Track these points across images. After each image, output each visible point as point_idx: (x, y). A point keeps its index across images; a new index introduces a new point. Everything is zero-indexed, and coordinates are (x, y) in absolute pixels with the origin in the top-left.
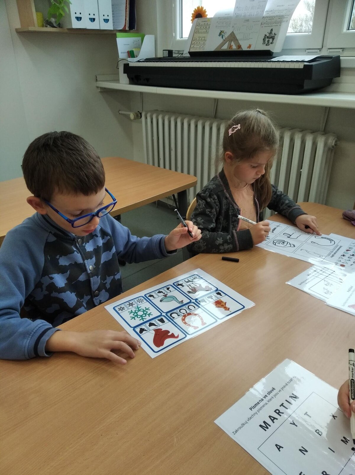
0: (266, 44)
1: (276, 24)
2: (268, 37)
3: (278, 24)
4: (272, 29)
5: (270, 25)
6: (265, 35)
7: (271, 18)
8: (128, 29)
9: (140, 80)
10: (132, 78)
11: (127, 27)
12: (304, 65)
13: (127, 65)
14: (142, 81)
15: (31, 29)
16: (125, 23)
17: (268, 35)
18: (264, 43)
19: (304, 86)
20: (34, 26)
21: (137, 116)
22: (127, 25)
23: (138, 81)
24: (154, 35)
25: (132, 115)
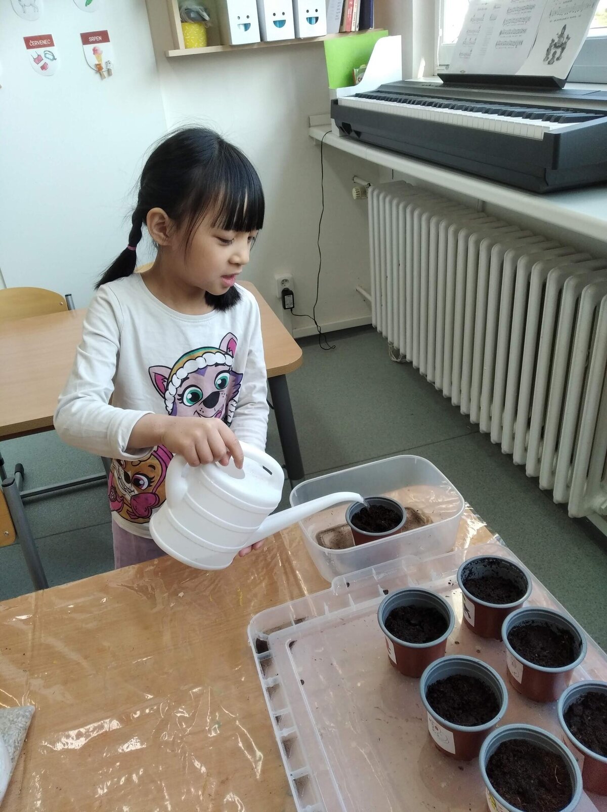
0: (549, 60)
1: (572, 14)
2: (556, 46)
4: (565, 25)
5: (564, 17)
8: (357, 29)
9: (352, 131)
10: (341, 127)
11: (354, 27)
12: (546, 134)
13: (335, 102)
14: (353, 134)
15: (173, 53)
16: (350, 19)
17: (556, 41)
18: (546, 59)
19: (547, 180)
20: (178, 48)
21: (363, 192)
22: (353, 22)
23: (349, 133)
24: (400, 36)
25: (354, 191)
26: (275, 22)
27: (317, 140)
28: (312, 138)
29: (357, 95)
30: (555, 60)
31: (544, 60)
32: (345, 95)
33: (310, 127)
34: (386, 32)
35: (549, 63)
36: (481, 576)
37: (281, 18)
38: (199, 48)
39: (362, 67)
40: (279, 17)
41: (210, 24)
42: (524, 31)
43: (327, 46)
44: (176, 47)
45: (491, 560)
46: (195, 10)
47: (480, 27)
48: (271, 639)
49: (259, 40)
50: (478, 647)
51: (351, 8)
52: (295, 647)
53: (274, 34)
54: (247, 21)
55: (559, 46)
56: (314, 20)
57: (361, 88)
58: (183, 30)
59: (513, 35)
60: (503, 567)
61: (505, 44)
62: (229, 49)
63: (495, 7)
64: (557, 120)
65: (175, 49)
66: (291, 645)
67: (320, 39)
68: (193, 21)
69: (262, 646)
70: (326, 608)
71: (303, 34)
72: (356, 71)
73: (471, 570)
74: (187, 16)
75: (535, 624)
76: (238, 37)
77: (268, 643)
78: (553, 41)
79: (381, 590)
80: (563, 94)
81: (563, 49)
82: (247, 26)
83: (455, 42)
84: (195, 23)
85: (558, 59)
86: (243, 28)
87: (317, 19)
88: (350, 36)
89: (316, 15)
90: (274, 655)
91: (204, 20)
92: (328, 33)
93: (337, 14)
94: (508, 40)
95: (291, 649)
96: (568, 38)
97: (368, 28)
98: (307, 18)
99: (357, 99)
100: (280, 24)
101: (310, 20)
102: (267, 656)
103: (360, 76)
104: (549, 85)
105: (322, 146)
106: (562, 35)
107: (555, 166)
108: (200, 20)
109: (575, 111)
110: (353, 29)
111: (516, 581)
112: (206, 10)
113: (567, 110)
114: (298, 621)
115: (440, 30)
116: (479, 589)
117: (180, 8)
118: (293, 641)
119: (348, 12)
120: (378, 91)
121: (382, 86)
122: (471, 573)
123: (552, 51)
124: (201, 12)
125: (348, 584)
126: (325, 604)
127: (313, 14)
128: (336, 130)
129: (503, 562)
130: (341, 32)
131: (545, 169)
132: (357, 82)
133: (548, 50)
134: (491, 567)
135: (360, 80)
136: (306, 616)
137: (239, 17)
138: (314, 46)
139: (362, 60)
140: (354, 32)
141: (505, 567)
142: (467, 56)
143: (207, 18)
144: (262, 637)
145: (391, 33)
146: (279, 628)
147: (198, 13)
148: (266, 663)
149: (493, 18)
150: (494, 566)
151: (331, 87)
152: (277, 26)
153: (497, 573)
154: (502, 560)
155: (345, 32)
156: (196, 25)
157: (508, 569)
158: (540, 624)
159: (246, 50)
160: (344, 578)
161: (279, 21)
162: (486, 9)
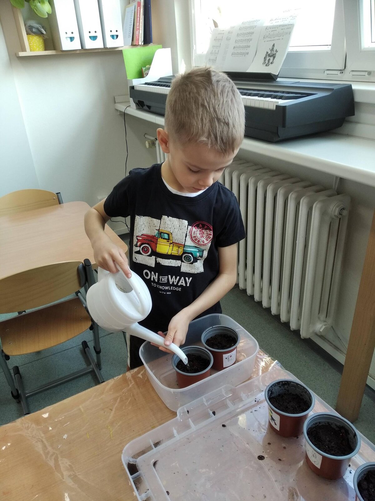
0: (266, 64)
1: (277, 38)
2: (269, 56)
3: (281, 38)
4: (274, 44)
5: (272, 39)
6: (267, 52)
7: (274, 29)
8: (143, 44)
9: (144, 105)
10: (137, 103)
11: (141, 42)
12: (276, 106)
13: (132, 88)
14: (145, 107)
15: (22, 54)
16: (138, 37)
17: (269, 52)
18: (264, 63)
19: (279, 133)
20: (26, 51)
21: (153, 144)
22: (140, 39)
23: (143, 107)
24: (170, 48)
25: (147, 142)
26: (90, 37)
27: (120, 112)
28: (117, 110)
29: (146, 84)
30: (270, 63)
31: (263, 64)
32: (138, 83)
33: (115, 103)
34: (161, 46)
35: (266, 66)
36: (277, 393)
37: (94, 35)
38: (39, 51)
39: (147, 66)
40: (93, 34)
41: (46, 37)
42: (249, 47)
43: (125, 53)
44: (24, 50)
45: (284, 383)
46: (36, 27)
47: (220, 44)
48: (139, 461)
49: (80, 48)
50: (284, 445)
51: (138, 30)
52: (157, 466)
53: (90, 45)
54: (72, 36)
55: (271, 56)
56: (115, 37)
57: (148, 79)
58: (28, 39)
59: (242, 49)
60: (292, 386)
61: (238, 54)
62: (61, 53)
63: (229, 33)
64: (281, 98)
65: (22, 52)
66: (155, 464)
67: (120, 49)
68: (34, 34)
69: (133, 469)
70: (175, 432)
71: (109, 46)
72: (144, 69)
73: (272, 391)
74: (30, 31)
75: (320, 425)
76: (66, 45)
77: (137, 465)
78: (267, 53)
79: (211, 413)
80: (277, 83)
81: (274, 57)
82: (72, 39)
83: (205, 53)
84: (37, 35)
85: (272, 63)
86: (69, 39)
87: (117, 36)
88: (139, 48)
89: (116, 34)
90: (143, 475)
91: (42, 34)
92: (125, 45)
93: (129, 34)
94: (239, 51)
95: (155, 468)
96: (276, 51)
97: (150, 43)
98: (111, 35)
99: (146, 85)
100: (94, 38)
101: (113, 36)
102: (138, 476)
103: (146, 72)
104: (268, 78)
105: (124, 115)
106: (272, 49)
107: (284, 126)
108: (40, 34)
109: (288, 93)
110: (140, 43)
111: (301, 395)
112: (43, 27)
113: (283, 92)
114: (156, 444)
115: (194, 46)
116: (279, 403)
117: (25, 25)
118: (155, 461)
119: (136, 33)
120: (159, 82)
121: (161, 78)
122: (272, 393)
123: (268, 58)
124: (40, 28)
125: (188, 412)
126: (174, 428)
127: (114, 33)
128: (133, 105)
129: (291, 383)
130: (133, 45)
131: (278, 127)
132: (145, 75)
133: (265, 58)
134: (284, 387)
135: (146, 74)
136: (161, 439)
137: (66, 33)
138: (116, 53)
139: (147, 62)
140: (141, 45)
141: (293, 386)
142: (214, 61)
143: (44, 32)
144: (132, 461)
145: (164, 47)
146: (143, 452)
147: (38, 29)
148: (138, 482)
149: (228, 39)
150: (286, 386)
151: (129, 78)
152: (91, 39)
153: (288, 391)
154: (291, 382)
155: (135, 45)
156: (37, 37)
157: (295, 387)
158: (324, 424)
159: (71, 54)
160: (185, 408)
161: (93, 36)
162: (223, 34)
